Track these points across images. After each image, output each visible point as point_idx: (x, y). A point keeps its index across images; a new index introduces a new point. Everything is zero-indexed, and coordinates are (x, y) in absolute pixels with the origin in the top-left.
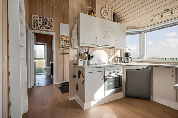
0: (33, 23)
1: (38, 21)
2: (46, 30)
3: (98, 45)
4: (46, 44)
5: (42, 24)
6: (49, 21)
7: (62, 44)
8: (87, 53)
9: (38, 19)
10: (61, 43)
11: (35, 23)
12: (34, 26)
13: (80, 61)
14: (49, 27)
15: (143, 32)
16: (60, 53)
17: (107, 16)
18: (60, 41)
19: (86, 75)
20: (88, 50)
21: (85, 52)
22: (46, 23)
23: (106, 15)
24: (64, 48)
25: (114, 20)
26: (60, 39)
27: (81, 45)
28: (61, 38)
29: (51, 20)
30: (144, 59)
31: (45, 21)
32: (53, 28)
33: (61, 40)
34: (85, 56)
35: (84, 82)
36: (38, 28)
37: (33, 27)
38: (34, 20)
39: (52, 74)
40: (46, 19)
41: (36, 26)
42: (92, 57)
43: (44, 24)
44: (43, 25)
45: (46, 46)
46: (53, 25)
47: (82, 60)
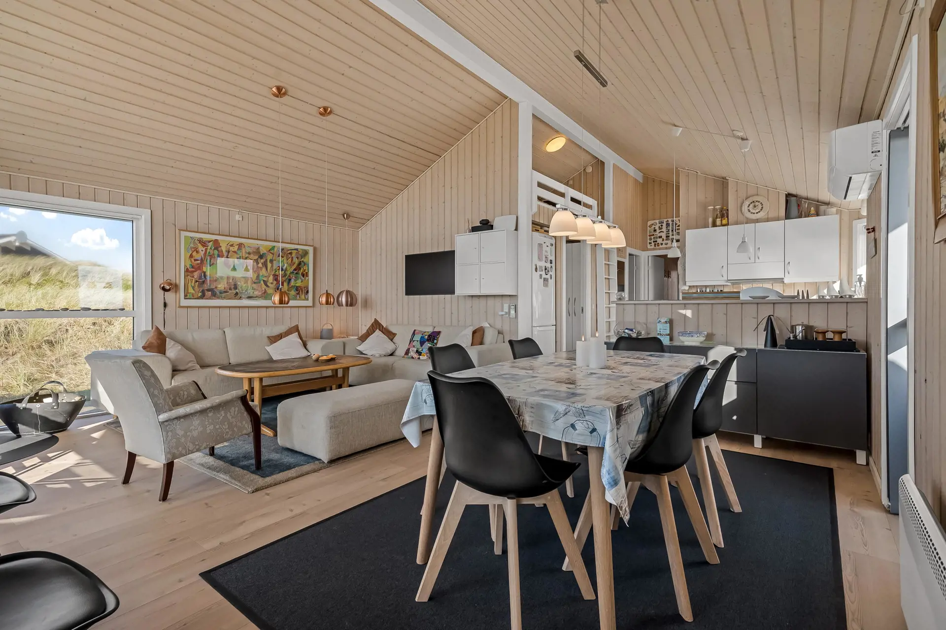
0: (648, 237)
1: (658, 231)
3: (728, 281)
5: (664, 235)
9: (657, 228)
11: (652, 237)
12: (650, 243)
17: (761, 212)
22: (672, 231)
23: (758, 211)
25: (788, 216)
31: (670, 228)
36: (658, 246)
37: (649, 247)
38: (650, 232)
40: (673, 221)
41: (654, 242)
43: (669, 234)
44: (666, 237)
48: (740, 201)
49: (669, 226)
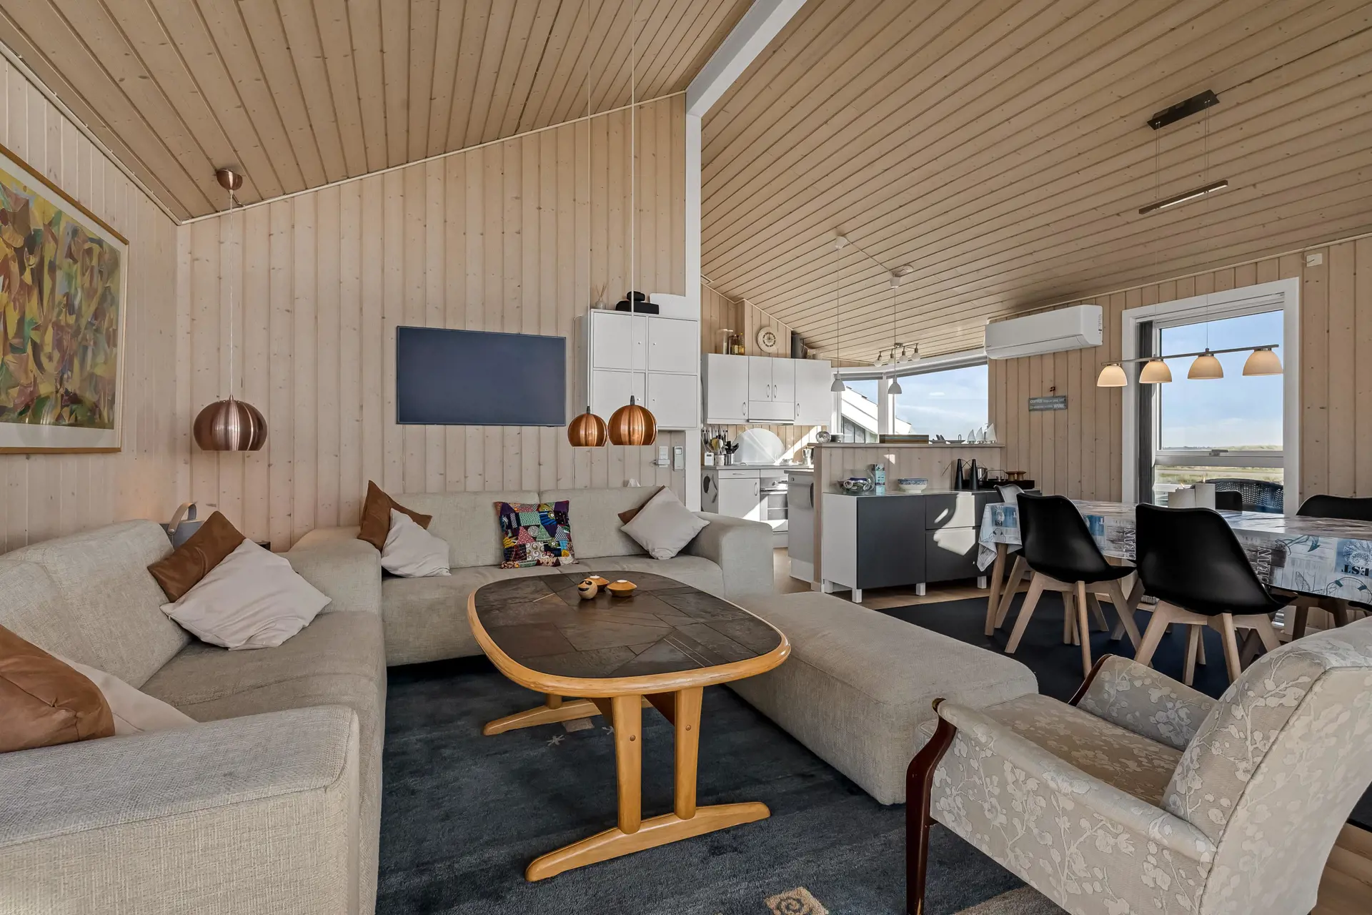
3: (748, 421)
8: (724, 439)
13: (708, 456)
15: (884, 377)
19: (721, 484)
20: (727, 431)
21: (720, 436)
23: (771, 344)
25: (794, 355)
27: (708, 421)
34: (719, 446)
35: (716, 496)
42: (736, 447)
47: (712, 454)
48: (755, 329)
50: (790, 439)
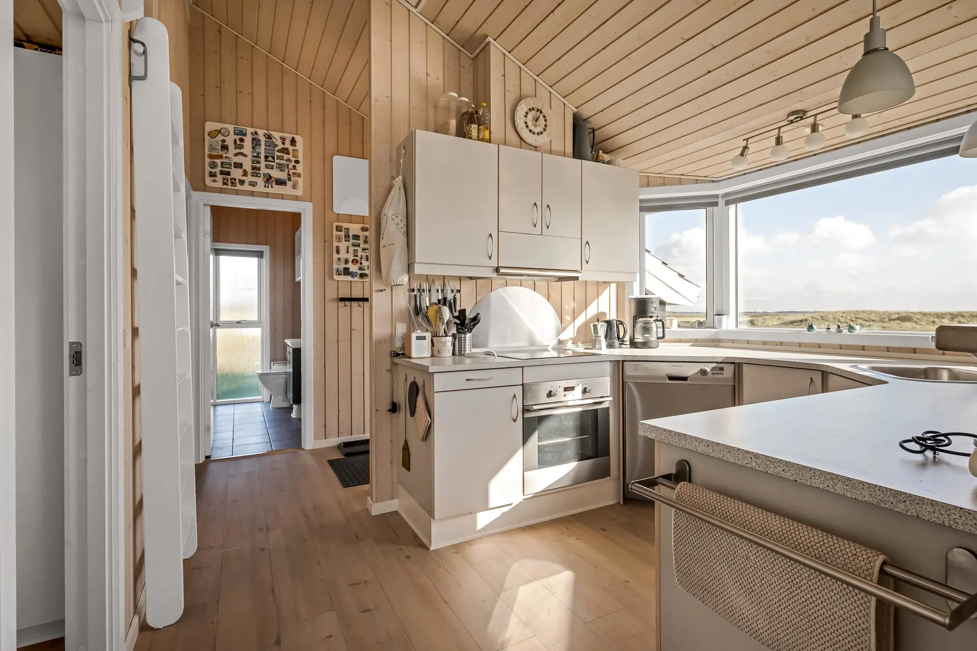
0: (207, 160)
1: (232, 150)
2: (269, 190)
3: (497, 270)
4: (266, 249)
5: (247, 164)
6: (280, 146)
7: (343, 255)
8: (452, 306)
9: (230, 141)
10: (338, 252)
11: (218, 161)
12: (212, 175)
13: (418, 338)
14: (283, 176)
15: (721, 202)
16: (333, 300)
17: (544, 135)
18: (335, 244)
19: (438, 402)
20: (459, 291)
21: (445, 299)
22: (266, 157)
23: (539, 130)
24: (353, 275)
25: (577, 154)
26: (335, 233)
27: (418, 270)
28: (339, 229)
29: (293, 142)
30: (724, 327)
31: (262, 150)
32: (300, 181)
33: (339, 239)
34: (441, 319)
35: (429, 429)
36: (233, 184)
37: (208, 181)
38: (212, 148)
39: (297, 399)
40: (269, 137)
41: (222, 173)
42: (475, 320)
43: (259, 162)
44: (253, 168)
45: (266, 260)
46: (300, 168)
47: (428, 335)
48: (511, 98)
49: (260, 145)
50: (568, 306)
